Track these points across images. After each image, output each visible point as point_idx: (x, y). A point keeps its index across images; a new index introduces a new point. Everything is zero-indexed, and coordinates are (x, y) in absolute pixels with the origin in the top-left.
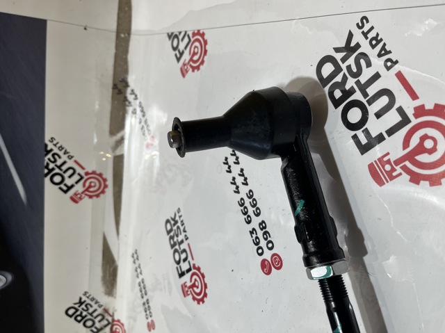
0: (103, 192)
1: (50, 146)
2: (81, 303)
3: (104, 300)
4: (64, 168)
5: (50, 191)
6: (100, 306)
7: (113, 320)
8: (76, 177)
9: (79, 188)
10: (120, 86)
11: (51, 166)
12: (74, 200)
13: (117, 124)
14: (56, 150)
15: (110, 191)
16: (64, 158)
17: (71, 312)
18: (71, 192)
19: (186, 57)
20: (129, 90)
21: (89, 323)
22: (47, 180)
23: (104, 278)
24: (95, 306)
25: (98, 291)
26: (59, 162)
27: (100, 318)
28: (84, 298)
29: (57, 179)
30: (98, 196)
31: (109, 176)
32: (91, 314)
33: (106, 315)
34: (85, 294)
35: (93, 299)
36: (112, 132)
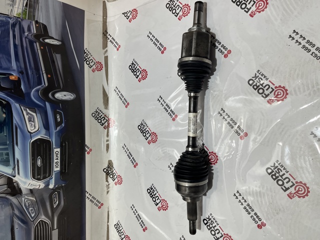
0: (102, 69)
1: (86, 51)
2: (97, 112)
3: (104, 111)
4: (90, 59)
5: (86, 66)
6: (103, 114)
7: (108, 119)
8: (93, 63)
9: (94, 67)
10: (105, 33)
11: (86, 58)
12: (93, 71)
13: (105, 46)
14: (87, 53)
15: (104, 69)
16: (90, 56)
17: (94, 115)
18: (92, 68)
19: (131, 17)
20: (108, 34)
21: (100, 121)
22: (85, 62)
23: (104, 102)
24: (101, 114)
25: (102, 107)
26: (88, 57)
27: (103, 119)
28: (97, 110)
29: (88, 63)
30: (100, 70)
31: (103, 63)
32: (100, 117)
33: (106, 117)
34: (98, 108)
35: (100, 111)
36: (103, 48)
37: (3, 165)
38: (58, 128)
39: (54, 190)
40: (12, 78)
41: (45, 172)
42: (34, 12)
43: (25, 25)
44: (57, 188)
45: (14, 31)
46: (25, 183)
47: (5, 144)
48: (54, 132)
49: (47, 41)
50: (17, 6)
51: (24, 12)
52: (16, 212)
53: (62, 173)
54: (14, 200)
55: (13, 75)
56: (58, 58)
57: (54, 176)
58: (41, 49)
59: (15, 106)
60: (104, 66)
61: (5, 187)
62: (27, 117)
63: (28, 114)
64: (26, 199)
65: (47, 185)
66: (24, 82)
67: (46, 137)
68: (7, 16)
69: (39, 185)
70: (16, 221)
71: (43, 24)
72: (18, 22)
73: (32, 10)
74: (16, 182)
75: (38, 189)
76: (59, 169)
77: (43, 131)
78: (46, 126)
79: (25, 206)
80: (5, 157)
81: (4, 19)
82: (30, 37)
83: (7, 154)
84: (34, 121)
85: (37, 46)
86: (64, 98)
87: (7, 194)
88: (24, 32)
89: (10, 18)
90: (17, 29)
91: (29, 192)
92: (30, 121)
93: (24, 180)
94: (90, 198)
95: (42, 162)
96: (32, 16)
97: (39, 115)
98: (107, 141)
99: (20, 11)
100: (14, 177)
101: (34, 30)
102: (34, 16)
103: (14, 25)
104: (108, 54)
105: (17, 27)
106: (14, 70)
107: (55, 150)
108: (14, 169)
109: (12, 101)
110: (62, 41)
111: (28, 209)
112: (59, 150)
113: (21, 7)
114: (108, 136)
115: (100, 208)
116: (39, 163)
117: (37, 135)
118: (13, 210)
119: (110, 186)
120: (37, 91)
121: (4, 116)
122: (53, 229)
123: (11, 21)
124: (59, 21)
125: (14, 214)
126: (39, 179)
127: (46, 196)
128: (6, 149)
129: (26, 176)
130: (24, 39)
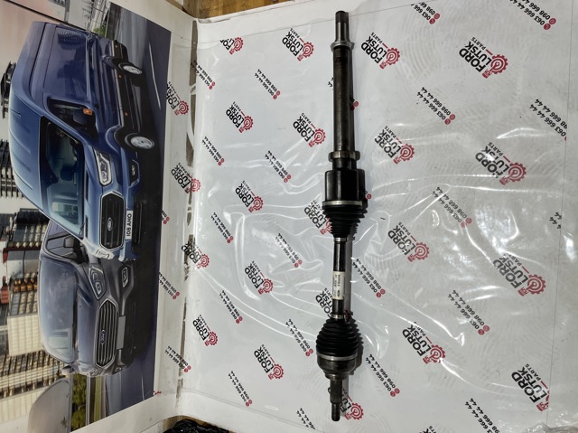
0: (187, 112)
1: (169, 86)
2: (177, 169)
3: (187, 168)
4: (173, 97)
5: (168, 106)
6: (186, 172)
7: (192, 180)
8: (177, 103)
11: (169, 94)
12: (176, 113)
13: (193, 81)
14: (171, 88)
15: (189, 111)
16: (173, 92)
17: (174, 172)
18: (175, 109)
19: (233, 47)
21: (181, 181)
22: (167, 100)
23: (187, 156)
24: (183, 172)
25: (184, 163)
26: (171, 94)
27: (185, 178)
28: (179, 166)
29: (171, 101)
30: (185, 113)
31: (189, 104)
32: (181, 176)
33: (188, 177)
34: (179, 163)
35: (182, 167)
36: (191, 84)
37: (71, 222)
38: (133, 184)
39: (124, 264)
40: (86, 112)
41: (115, 240)
42: (114, 28)
43: (103, 44)
44: (127, 262)
45: (90, 52)
46: (93, 249)
47: (74, 195)
48: (128, 188)
49: (126, 68)
50: (95, 19)
51: (103, 28)
52: (81, 285)
53: (134, 243)
54: (79, 268)
55: (86, 108)
56: (137, 91)
57: (124, 246)
58: (119, 78)
59: (88, 148)
60: (190, 108)
61: (70, 251)
62: (99, 164)
63: (101, 160)
64: (93, 270)
65: (117, 256)
66: (99, 119)
67: (119, 194)
68: (84, 31)
69: (108, 254)
70: (80, 296)
71: (123, 46)
72: (95, 40)
73: (112, 26)
74: (83, 246)
75: (106, 260)
76: (130, 238)
77: (116, 185)
78: (120, 179)
79: (91, 278)
80: (73, 211)
81: (80, 34)
82: (107, 61)
83: (76, 209)
84: (107, 171)
85: (115, 73)
86: (142, 145)
87: (72, 259)
88: (101, 55)
89: (87, 34)
90: (93, 49)
91: (96, 262)
92: (102, 170)
93: (92, 244)
94: (164, 283)
95: (113, 225)
96: (111, 34)
97: (112, 164)
98: (189, 209)
99: (98, 26)
100: (82, 239)
101: (112, 53)
102: (114, 34)
103: (90, 44)
104: (196, 92)
105: (94, 45)
106: (88, 102)
107: (128, 212)
108: (82, 229)
109: (85, 141)
110: (143, 69)
111: (94, 284)
112: (131, 212)
113: (99, 21)
114: (190, 202)
115: (174, 298)
116: (109, 226)
117: (109, 189)
118: (78, 281)
119: (190, 269)
120: (112, 132)
121: (75, 159)
122: (121, 316)
123: (88, 38)
124: (142, 44)
125: (78, 287)
126: (108, 247)
127: (115, 270)
128: (75, 202)
129: (95, 241)
130: (100, 63)
